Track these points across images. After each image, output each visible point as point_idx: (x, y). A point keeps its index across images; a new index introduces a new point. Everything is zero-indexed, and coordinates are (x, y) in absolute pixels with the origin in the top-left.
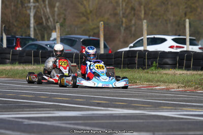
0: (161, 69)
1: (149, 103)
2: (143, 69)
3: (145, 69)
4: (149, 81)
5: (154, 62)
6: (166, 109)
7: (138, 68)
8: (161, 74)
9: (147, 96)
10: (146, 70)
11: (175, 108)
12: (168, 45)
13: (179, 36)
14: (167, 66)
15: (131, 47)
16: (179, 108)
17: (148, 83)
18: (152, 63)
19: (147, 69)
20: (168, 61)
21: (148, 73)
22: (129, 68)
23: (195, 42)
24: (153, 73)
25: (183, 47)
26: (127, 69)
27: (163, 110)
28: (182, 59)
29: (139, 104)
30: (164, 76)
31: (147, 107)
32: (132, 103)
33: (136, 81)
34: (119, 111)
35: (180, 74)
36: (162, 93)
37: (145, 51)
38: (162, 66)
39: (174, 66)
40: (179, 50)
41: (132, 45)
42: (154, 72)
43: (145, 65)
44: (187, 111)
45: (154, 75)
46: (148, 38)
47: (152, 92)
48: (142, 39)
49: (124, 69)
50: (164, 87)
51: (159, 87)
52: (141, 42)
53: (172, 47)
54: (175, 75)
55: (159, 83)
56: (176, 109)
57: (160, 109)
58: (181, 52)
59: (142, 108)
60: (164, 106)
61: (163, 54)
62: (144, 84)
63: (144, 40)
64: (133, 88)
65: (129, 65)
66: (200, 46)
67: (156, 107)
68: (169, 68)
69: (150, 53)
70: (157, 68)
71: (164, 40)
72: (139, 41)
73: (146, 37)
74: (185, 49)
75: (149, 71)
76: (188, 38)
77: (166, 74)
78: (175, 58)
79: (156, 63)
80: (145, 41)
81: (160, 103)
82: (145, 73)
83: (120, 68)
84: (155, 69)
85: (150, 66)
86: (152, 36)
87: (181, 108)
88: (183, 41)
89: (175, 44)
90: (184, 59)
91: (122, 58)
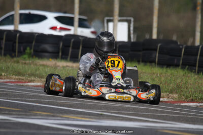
0: (37, 58)
1: (17, 105)
2: (12, 57)
3: (15, 56)
4: (19, 74)
5: (28, 48)
6: (40, 115)
7: (5, 55)
8: (36, 65)
9: (15, 96)
10: (15, 59)
11: (52, 114)
12: (48, 26)
13: (65, 12)
14: (46, 54)
16: (58, 115)
17: (17, 77)
18: (25, 49)
19: (18, 56)
20: (48, 47)
21: (18, 62)
23: (86, 23)
24: (25, 63)
25: (69, 30)
28: (66, 46)
30: (41, 68)
31: (15, 111)
35: (63, 67)
36: (36, 92)
37: (16, 31)
38: (39, 53)
39: (55, 55)
40: (63, 33)
42: (27, 62)
43: (14, 51)
44: (69, 119)
45: (26, 66)
46: (21, 15)
47: (22, 90)
48: (12, 16)
50: (39, 84)
51: (32, 84)
52: (11, 18)
53: (54, 28)
54: (56, 67)
55: (33, 78)
56: (53, 116)
57: (31, 115)
58: (66, 36)
59: (7, 112)
61: (41, 38)
62: (11, 78)
63: (15, 16)
66: (92, 30)
67: (26, 112)
68: (48, 58)
70: (31, 56)
71: (42, 18)
73: (18, 11)
74: (71, 32)
75: (21, 60)
76: (77, 17)
77: (43, 65)
78: (58, 44)
79: (31, 49)
80: (17, 18)
81: (33, 106)
82: (15, 62)
84: (29, 58)
85: (21, 53)
86: (27, 12)
87: (61, 115)
88: (69, 21)
89: (59, 25)
90: (69, 46)
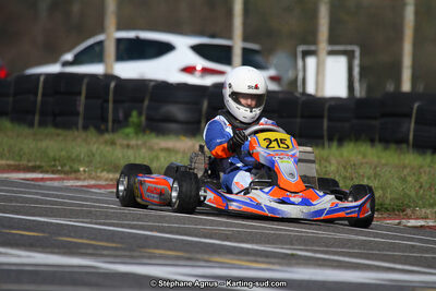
0: (153, 135)
1: (111, 236)
2: (101, 132)
3: (107, 130)
4: (114, 168)
5: (135, 113)
6: (161, 257)
7: (85, 128)
8: (151, 149)
10: (107, 136)
12: (177, 64)
13: (213, 36)
14: (173, 126)
15: (66, 64)
16: (199, 256)
17: (111, 176)
18: (127, 115)
19: (114, 131)
20: (177, 111)
21: (113, 143)
22: (56, 126)
23: (259, 58)
24: (128, 146)
25: (222, 73)
26: (51, 130)
27: (151, 259)
29: (82, 237)
30: (162, 155)
32: (60, 235)
33: (75, 166)
34: (19, 256)
37: (109, 77)
38: (157, 124)
40: (209, 81)
41: (69, 57)
42: (133, 142)
43: (104, 119)
44: (222, 265)
45: (131, 152)
46: (119, 41)
48: (101, 43)
49: (42, 130)
52: (97, 49)
53: (189, 70)
57: (143, 257)
58: (216, 86)
59: (90, 251)
60: (157, 248)
61: (163, 90)
63: (106, 44)
64: (67, 189)
65: (59, 119)
66: (272, 72)
67: (130, 250)
68: (177, 133)
69: (123, 84)
70: (141, 130)
71: (166, 48)
72: (91, 46)
73: (113, 34)
75: (119, 138)
76: (238, 45)
77: (168, 150)
78: (198, 104)
79: (140, 114)
80: (111, 49)
81: (147, 237)
82: (106, 142)
83: (31, 125)
84: (136, 133)
85: (120, 124)
86: (131, 34)
87: (206, 257)
88: (222, 55)
89: (200, 63)
91: (36, 94)
